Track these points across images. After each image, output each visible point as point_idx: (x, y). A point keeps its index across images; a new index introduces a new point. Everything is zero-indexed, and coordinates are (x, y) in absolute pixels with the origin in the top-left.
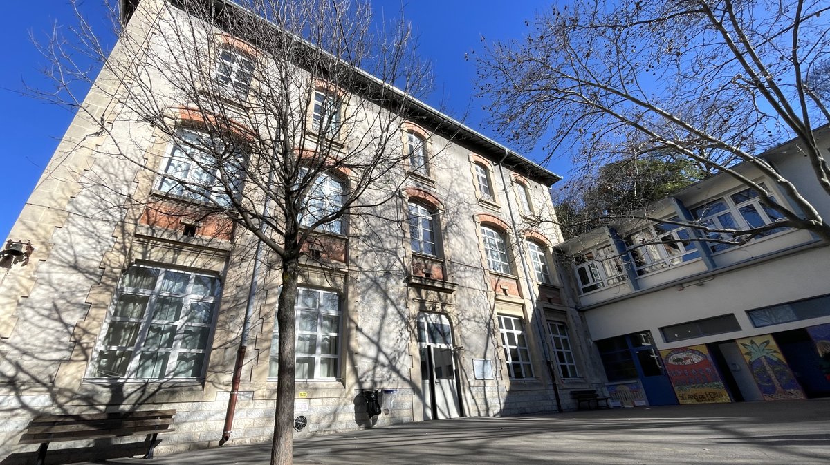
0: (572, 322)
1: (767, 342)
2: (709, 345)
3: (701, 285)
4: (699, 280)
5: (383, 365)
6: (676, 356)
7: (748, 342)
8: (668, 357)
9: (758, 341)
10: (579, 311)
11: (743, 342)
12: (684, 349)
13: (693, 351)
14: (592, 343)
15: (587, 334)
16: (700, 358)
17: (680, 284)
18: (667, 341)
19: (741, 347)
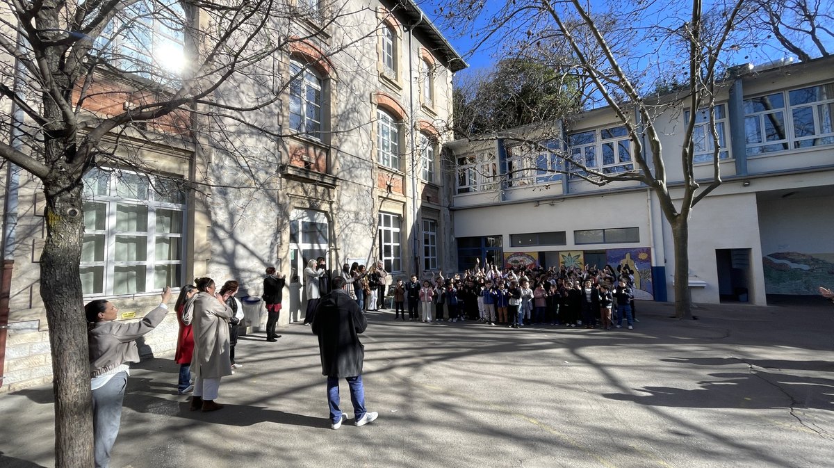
0: (442, 220)
1: (579, 256)
2: (540, 253)
3: (552, 205)
4: (552, 200)
6: (514, 259)
7: (566, 254)
8: (509, 258)
9: (573, 255)
10: (451, 210)
11: (564, 254)
12: (522, 254)
13: (528, 256)
14: (454, 239)
15: (452, 231)
16: (531, 262)
17: (537, 202)
18: (512, 246)
19: (560, 256)
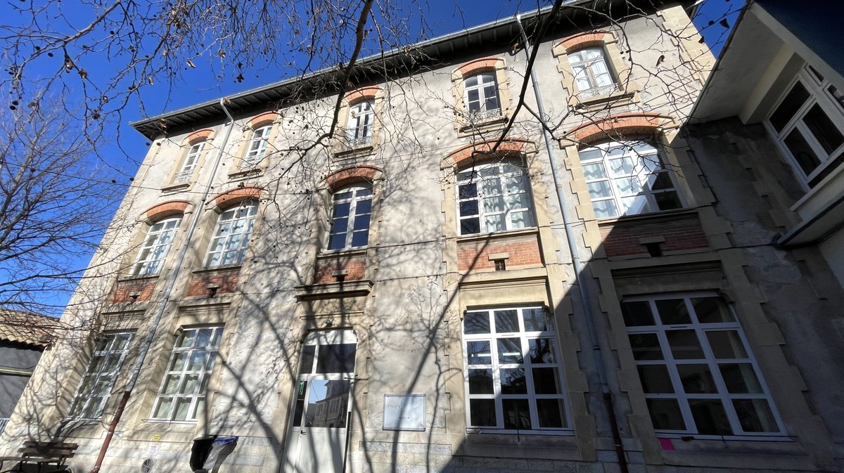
5: (242, 405)
